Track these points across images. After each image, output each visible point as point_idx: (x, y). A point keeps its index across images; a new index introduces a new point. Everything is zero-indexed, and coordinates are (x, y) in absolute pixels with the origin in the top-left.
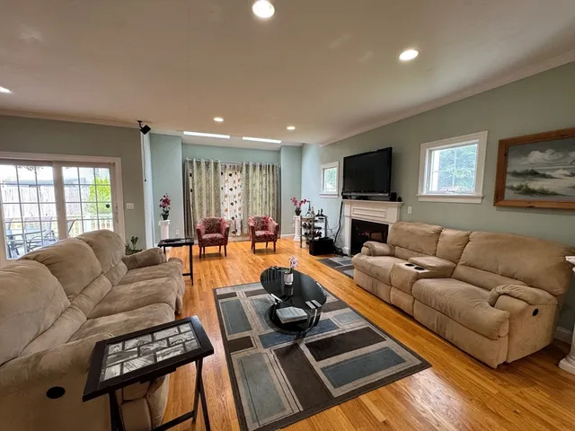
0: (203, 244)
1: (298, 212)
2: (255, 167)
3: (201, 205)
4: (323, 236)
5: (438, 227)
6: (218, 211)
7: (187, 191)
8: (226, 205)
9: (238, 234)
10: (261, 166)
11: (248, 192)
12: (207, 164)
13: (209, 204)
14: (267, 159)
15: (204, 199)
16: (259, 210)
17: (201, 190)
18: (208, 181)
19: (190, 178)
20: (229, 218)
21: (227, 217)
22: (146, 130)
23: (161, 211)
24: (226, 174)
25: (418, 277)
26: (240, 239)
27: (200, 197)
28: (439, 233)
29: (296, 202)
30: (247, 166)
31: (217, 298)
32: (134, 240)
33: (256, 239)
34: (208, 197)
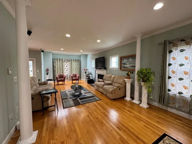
0: (58, 81)
1: (86, 73)
2: (73, 60)
3: (58, 71)
4: (91, 79)
5: (111, 75)
6: (63, 72)
7: (54, 67)
8: (65, 71)
9: (69, 79)
10: (75, 60)
11: (71, 67)
12: (60, 60)
13: (60, 71)
14: (77, 58)
15: (59, 69)
16: (75, 72)
17: (58, 67)
18: (60, 64)
19: (55, 63)
20: (66, 75)
21: (65, 74)
22: (43, 51)
23: (46, 72)
24: (65, 62)
25: (104, 85)
26: (69, 80)
27: (58, 69)
28: (111, 76)
29: (85, 70)
30: (71, 60)
31: (61, 92)
32: (39, 80)
33: (73, 80)
34: (60, 68)
